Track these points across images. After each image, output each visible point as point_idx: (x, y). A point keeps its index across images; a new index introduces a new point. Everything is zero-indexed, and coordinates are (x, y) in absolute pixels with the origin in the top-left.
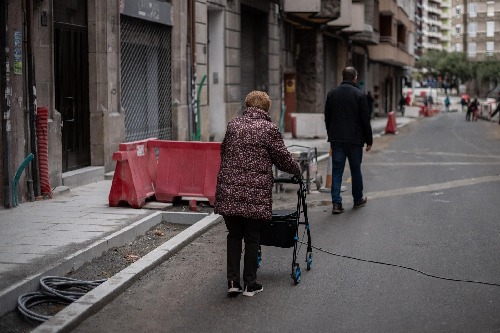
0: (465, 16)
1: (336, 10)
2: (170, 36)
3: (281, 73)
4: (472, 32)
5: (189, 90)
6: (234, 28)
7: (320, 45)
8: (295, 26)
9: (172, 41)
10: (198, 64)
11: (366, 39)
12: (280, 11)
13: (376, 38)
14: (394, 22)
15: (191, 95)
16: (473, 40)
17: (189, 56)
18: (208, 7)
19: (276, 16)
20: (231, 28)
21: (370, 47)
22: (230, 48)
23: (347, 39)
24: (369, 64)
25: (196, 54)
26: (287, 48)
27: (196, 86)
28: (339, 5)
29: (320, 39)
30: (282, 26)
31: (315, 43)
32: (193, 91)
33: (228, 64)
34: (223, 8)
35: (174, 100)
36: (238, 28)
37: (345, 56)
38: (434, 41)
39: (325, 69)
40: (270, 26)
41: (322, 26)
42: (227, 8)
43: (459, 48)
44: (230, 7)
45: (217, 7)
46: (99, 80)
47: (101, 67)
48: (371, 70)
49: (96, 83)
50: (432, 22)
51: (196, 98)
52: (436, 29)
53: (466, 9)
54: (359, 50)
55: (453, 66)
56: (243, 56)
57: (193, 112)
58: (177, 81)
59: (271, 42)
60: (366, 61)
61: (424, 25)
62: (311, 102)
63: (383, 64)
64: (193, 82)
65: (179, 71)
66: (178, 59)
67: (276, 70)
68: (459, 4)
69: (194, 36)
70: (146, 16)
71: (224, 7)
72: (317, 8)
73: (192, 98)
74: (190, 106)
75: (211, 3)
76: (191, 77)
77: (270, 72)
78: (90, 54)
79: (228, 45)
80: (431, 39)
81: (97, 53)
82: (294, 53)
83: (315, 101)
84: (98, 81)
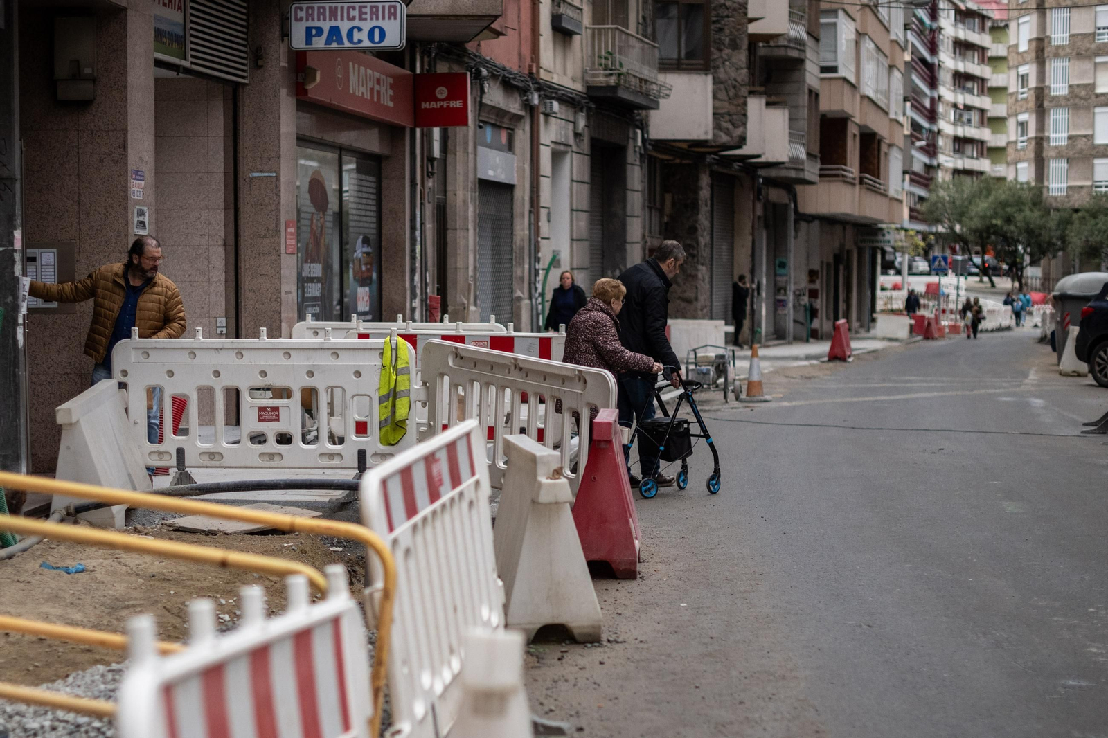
0: (1041, 93)
1: (738, 132)
2: (512, 199)
3: (644, 249)
4: (1058, 135)
5: (533, 278)
6: (582, 180)
7: (705, 193)
8: (662, 160)
9: (515, 206)
10: (542, 238)
11: (793, 174)
12: (644, 140)
13: (812, 170)
14: (853, 130)
15: (535, 284)
16: (1059, 155)
17: (532, 227)
18: (552, 149)
19: (637, 149)
20: (579, 179)
21: (799, 188)
22: (577, 211)
23: (754, 177)
24: (796, 222)
25: (540, 224)
26: (652, 204)
27: (541, 272)
28: (744, 124)
29: (705, 180)
30: (645, 166)
31: (696, 190)
32: (537, 279)
33: (575, 237)
34: (569, 149)
35: (516, 292)
36: (587, 178)
37: (749, 213)
38: (969, 149)
39: (712, 238)
40: (629, 167)
41: (709, 159)
42: (575, 148)
43: (1025, 173)
44: (578, 146)
45: (562, 148)
46: (460, 264)
47: (461, 248)
48: (802, 234)
49: (456, 268)
50: (962, 99)
51: (540, 290)
52: (975, 117)
53: (1042, 75)
54: (776, 195)
55: (1009, 220)
56: (592, 222)
57: (537, 309)
58: (520, 265)
59: (629, 194)
60: (792, 217)
61: (941, 109)
62: (689, 301)
63: (830, 222)
64: (537, 267)
65: (522, 248)
66: (521, 233)
67: (637, 243)
68: (1025, 63)
69: (538, 196)
70: (494, 176)
71: (570, 146)
72: (706, 133)
73: (536, 289)
74: (534, 300)
75: (556, 143)
76: (535, 258)
77: (628, 247)
78: (449, 232)
79: (575, 208)
80: (961, 143)
81: (458, 231)
82: (661, 211)
83: (696, 299)
84: (458, 265)
